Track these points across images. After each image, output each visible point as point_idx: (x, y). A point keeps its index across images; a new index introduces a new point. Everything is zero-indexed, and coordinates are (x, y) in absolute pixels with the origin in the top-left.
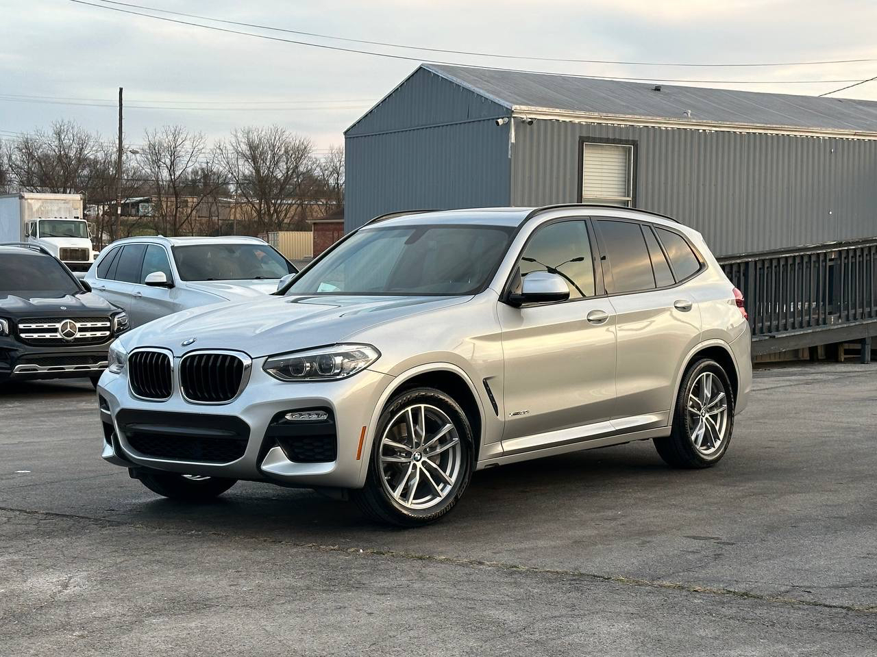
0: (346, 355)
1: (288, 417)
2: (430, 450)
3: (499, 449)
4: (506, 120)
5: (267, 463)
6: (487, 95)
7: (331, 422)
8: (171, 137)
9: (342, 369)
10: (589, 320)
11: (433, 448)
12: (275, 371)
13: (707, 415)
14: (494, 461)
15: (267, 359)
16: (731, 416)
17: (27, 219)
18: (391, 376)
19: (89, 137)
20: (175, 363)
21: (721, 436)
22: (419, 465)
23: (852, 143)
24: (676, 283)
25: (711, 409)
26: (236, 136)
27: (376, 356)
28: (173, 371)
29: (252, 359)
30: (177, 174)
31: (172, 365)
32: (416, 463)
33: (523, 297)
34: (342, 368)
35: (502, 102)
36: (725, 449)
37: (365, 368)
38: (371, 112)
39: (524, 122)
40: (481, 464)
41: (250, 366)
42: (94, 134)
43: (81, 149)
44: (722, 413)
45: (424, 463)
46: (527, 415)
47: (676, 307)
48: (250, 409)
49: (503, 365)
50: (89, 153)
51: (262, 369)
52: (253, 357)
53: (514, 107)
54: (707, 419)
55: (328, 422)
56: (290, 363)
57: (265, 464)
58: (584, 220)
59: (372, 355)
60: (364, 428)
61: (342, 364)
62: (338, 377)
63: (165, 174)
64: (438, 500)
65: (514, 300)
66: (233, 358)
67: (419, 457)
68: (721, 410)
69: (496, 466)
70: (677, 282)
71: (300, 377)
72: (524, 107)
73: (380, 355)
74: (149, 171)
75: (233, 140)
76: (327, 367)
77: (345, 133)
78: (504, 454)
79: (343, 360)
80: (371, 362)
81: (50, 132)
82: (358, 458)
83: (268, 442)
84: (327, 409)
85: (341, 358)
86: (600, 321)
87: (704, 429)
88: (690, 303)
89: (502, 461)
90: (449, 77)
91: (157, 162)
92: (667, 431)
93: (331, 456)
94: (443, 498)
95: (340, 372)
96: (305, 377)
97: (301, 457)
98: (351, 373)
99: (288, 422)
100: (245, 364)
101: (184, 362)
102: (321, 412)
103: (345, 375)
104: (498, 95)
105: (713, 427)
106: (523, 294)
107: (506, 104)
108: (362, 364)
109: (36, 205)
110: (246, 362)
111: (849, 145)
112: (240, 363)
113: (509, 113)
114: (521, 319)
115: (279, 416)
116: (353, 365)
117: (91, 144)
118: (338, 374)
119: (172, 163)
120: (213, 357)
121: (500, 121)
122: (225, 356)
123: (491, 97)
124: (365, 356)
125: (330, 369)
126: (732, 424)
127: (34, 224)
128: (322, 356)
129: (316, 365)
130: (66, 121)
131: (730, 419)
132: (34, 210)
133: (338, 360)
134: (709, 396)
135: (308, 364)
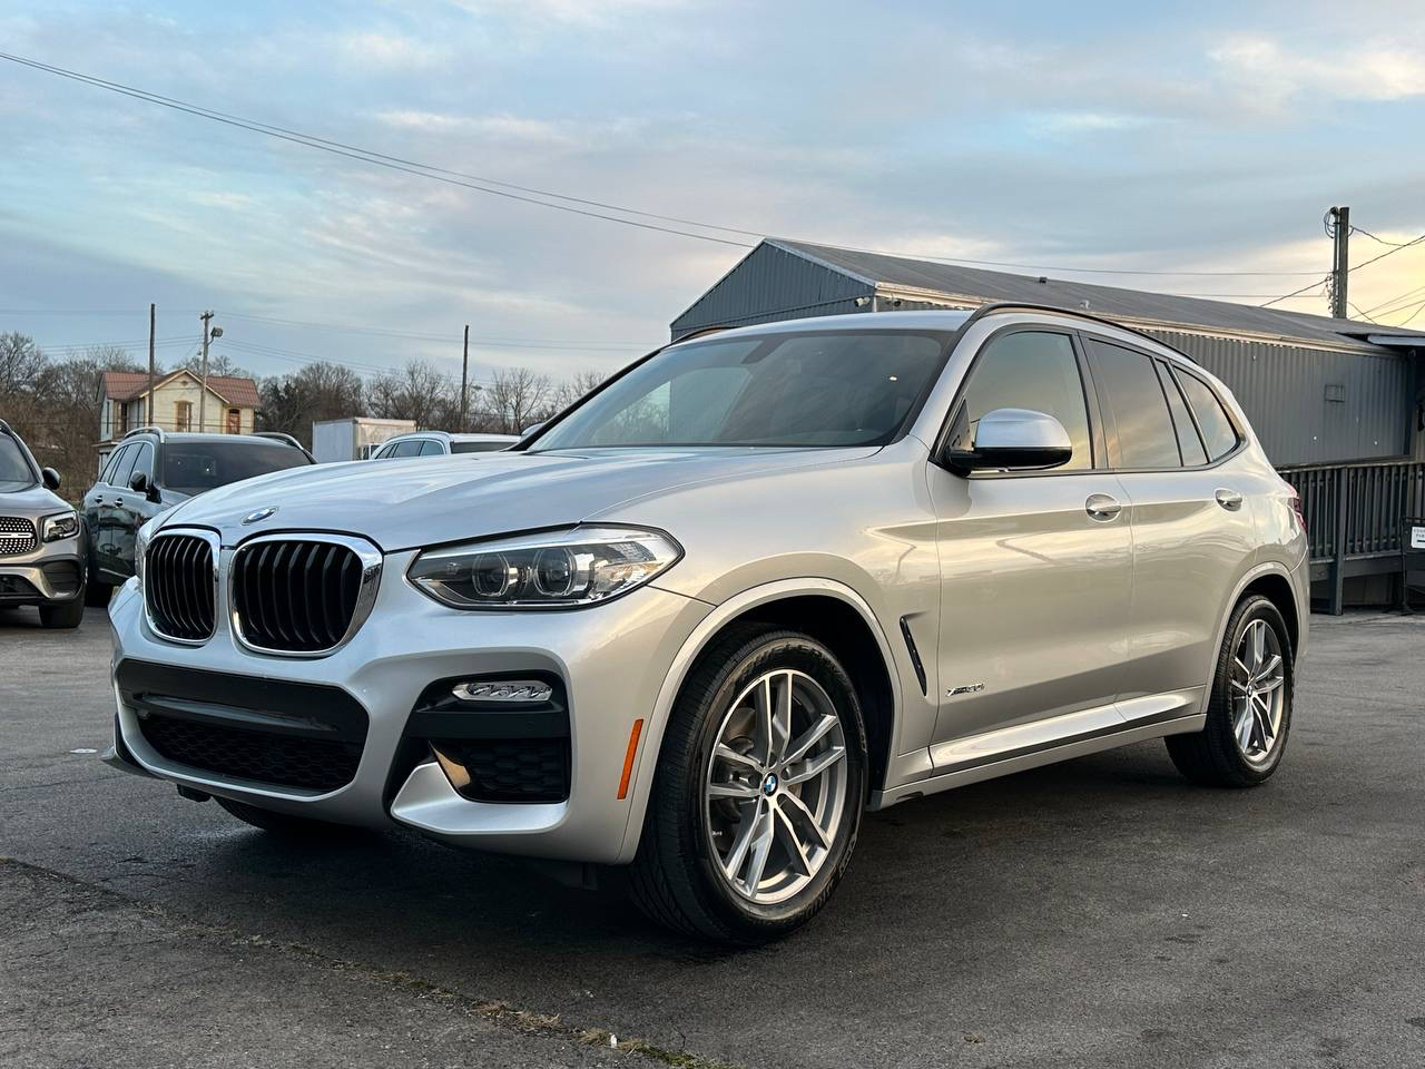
0: (602, 551)
1: (460, 692)
2: (792, 771)
3: (924, 764)
4: (867, 299)
5: (405, 802)
6: (843, 271)
7: (559, 708)
8: (517, 380)
9: (591, 585)
10: (1091, 512)
11: (797, 767)
12: (436, 583)
13: (1255, 694)
14: (914, 787)
15: (419, 555)
16: (1288, 696)
17: (360, 443)
18: (704, 603)
19: (440, 376)
20: (222, 561)
21: (1275, 730)
22: (773, 802)
23: (1277, 350)
24: (1209, 462)
25: (1260, 683)
26: (579, 380)
27: (671, 556)
28: (217, 580)
29: (384, 553)
30: (523, 414)
31: (216, 564)
32: (767, 798)
33: (977, 456)
34: (591, 582)
35: (862, 279)
36: (1281, 752)
37: (645, 584)
38: (702, 299)
39: (888, 303)
40: (891, 793)
41: (377, 571)
42: (445, 374)
43: (433, 388)
44: (1275, 691)
45: (781, 798)
46: (979, 693)
47: (1220, 502)
48: (372, 671)
49: (937, 589)
50: (440, 394)
51: (404, 577)
52: (385, 550)
53: (878, 284)
54: (1255, 699)
55: (551, 707)
56: (475, 565)
57: (399, 805)
58: (1069, 335)
59: (664, 556)
60: (639, 723)
61: (592, 572)
62: (581, 602)
63: (511, 415)
64: (802, 882)
65: (957, 462)
66: (343, 550)
67: (773, 786)
68: (1275, 685)
69: (917, 798)
70: (1211, 460)
71: (496, 599)
72: (889, 285)
73: (681, 554)
74: (496, 411)
75: (577, 384)
76: (557, 577)
77: (672, 325)
78: (936, 772)
79: (592, 564)
80: (660, 568)
81: (403, 370)
82: (622, 795)
83: (411, 752)
84: (552, 677)
85: (591, 557)
86: (1104, 514)
87: (1252, 719)
88: (1238, 496)
89: (929, 787)
90: (797, 253)
91: (503, 403)
92: (1198, 722)
93: (555, 788)
94: (813, 875)
95: (587, 590)
96: (504, 599)
97: (490, 787)
98: (613, 593)
99: (460, 705)
100: (365, 566)
101: (241, 557)
102: (537, 684)
103: (600, 598)
104: (856, 271)
105: (1263, 712)
106: (977, 450)
107: (868, 281)
108: (638, 575)
109: (369, 430)
110: (370, 558)
111: (1273, 351)
112: (357, 561)
113: (871, 291)
114: (966, 501)
115: (438, 691)
116: (620, 575)
117: (443, 382)
118: (583, 595)
119: (518, 404)
120: (299, 548)
121: (860, 301)
122: (326, 547)
123: (849, 273)
124: (646, 555)
125: (561, 583)
126: (1291, 710)
127: (366, 449)
128: (550, 553)
129: (532, 573)
130: (419, 362)
131: (1288, 701)
132: (368, 435)
133: (583, 562)
134: (1260, 661)
135: (513, 571)
